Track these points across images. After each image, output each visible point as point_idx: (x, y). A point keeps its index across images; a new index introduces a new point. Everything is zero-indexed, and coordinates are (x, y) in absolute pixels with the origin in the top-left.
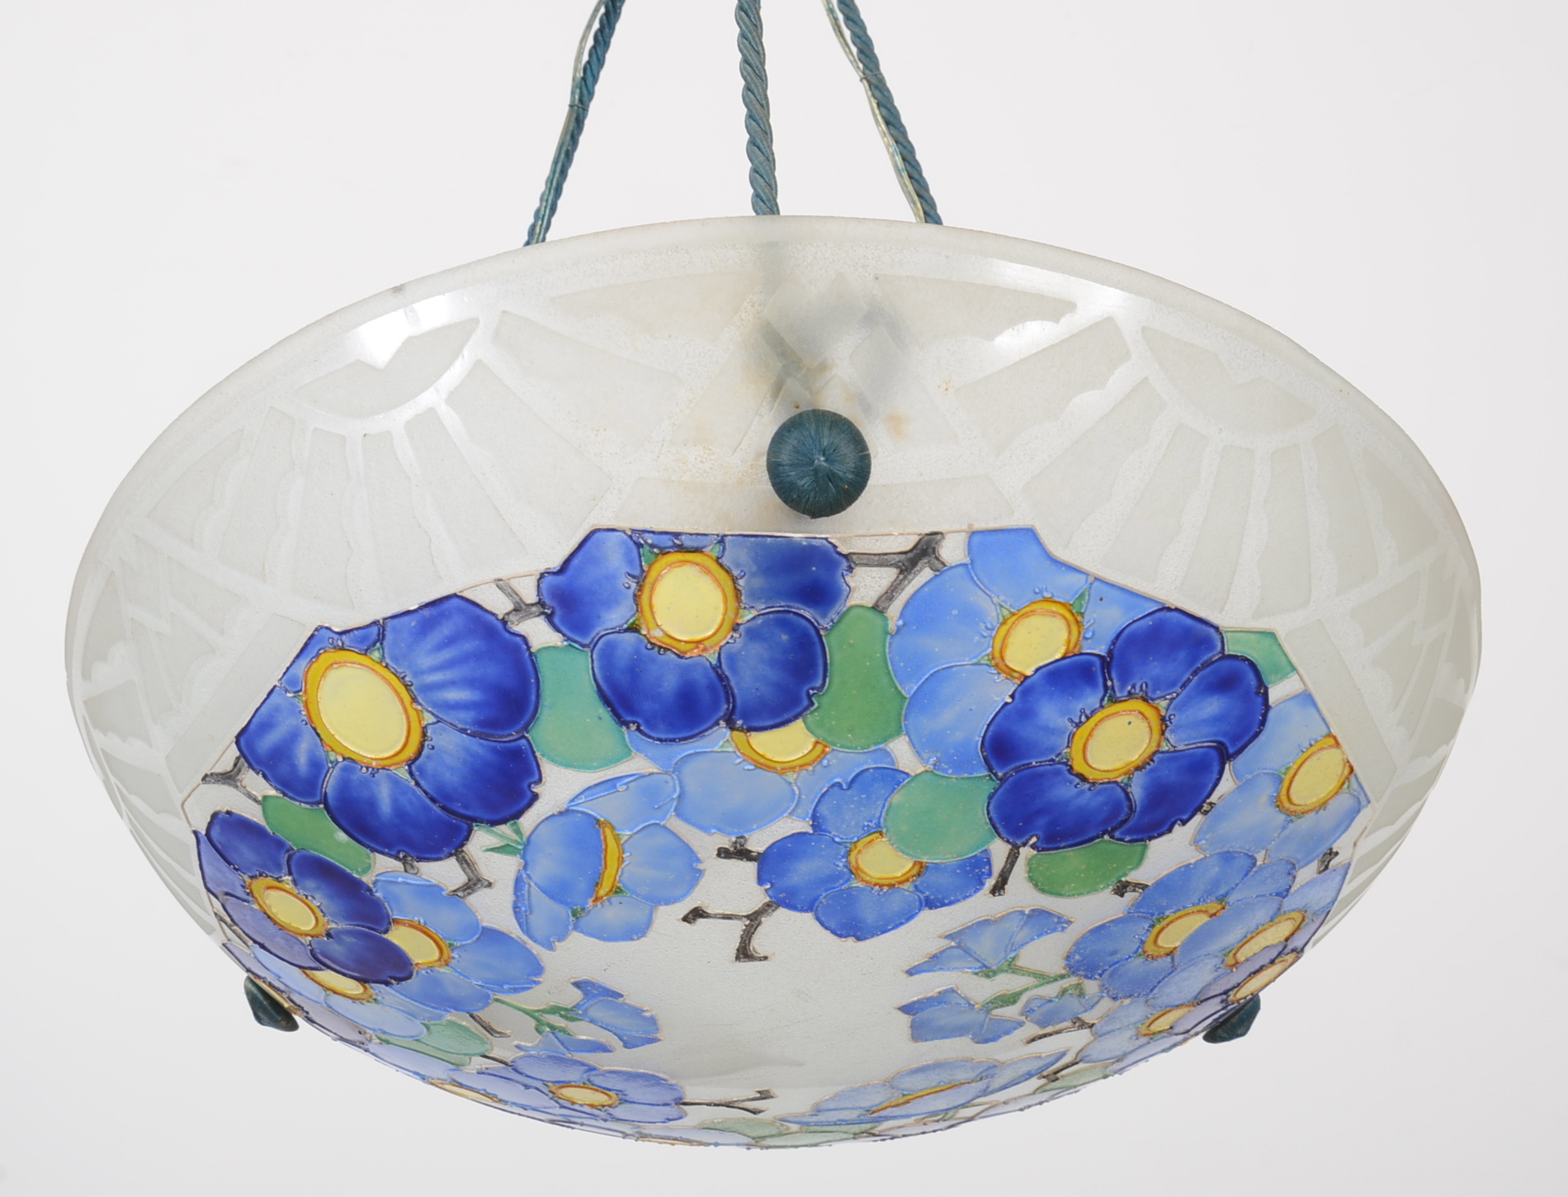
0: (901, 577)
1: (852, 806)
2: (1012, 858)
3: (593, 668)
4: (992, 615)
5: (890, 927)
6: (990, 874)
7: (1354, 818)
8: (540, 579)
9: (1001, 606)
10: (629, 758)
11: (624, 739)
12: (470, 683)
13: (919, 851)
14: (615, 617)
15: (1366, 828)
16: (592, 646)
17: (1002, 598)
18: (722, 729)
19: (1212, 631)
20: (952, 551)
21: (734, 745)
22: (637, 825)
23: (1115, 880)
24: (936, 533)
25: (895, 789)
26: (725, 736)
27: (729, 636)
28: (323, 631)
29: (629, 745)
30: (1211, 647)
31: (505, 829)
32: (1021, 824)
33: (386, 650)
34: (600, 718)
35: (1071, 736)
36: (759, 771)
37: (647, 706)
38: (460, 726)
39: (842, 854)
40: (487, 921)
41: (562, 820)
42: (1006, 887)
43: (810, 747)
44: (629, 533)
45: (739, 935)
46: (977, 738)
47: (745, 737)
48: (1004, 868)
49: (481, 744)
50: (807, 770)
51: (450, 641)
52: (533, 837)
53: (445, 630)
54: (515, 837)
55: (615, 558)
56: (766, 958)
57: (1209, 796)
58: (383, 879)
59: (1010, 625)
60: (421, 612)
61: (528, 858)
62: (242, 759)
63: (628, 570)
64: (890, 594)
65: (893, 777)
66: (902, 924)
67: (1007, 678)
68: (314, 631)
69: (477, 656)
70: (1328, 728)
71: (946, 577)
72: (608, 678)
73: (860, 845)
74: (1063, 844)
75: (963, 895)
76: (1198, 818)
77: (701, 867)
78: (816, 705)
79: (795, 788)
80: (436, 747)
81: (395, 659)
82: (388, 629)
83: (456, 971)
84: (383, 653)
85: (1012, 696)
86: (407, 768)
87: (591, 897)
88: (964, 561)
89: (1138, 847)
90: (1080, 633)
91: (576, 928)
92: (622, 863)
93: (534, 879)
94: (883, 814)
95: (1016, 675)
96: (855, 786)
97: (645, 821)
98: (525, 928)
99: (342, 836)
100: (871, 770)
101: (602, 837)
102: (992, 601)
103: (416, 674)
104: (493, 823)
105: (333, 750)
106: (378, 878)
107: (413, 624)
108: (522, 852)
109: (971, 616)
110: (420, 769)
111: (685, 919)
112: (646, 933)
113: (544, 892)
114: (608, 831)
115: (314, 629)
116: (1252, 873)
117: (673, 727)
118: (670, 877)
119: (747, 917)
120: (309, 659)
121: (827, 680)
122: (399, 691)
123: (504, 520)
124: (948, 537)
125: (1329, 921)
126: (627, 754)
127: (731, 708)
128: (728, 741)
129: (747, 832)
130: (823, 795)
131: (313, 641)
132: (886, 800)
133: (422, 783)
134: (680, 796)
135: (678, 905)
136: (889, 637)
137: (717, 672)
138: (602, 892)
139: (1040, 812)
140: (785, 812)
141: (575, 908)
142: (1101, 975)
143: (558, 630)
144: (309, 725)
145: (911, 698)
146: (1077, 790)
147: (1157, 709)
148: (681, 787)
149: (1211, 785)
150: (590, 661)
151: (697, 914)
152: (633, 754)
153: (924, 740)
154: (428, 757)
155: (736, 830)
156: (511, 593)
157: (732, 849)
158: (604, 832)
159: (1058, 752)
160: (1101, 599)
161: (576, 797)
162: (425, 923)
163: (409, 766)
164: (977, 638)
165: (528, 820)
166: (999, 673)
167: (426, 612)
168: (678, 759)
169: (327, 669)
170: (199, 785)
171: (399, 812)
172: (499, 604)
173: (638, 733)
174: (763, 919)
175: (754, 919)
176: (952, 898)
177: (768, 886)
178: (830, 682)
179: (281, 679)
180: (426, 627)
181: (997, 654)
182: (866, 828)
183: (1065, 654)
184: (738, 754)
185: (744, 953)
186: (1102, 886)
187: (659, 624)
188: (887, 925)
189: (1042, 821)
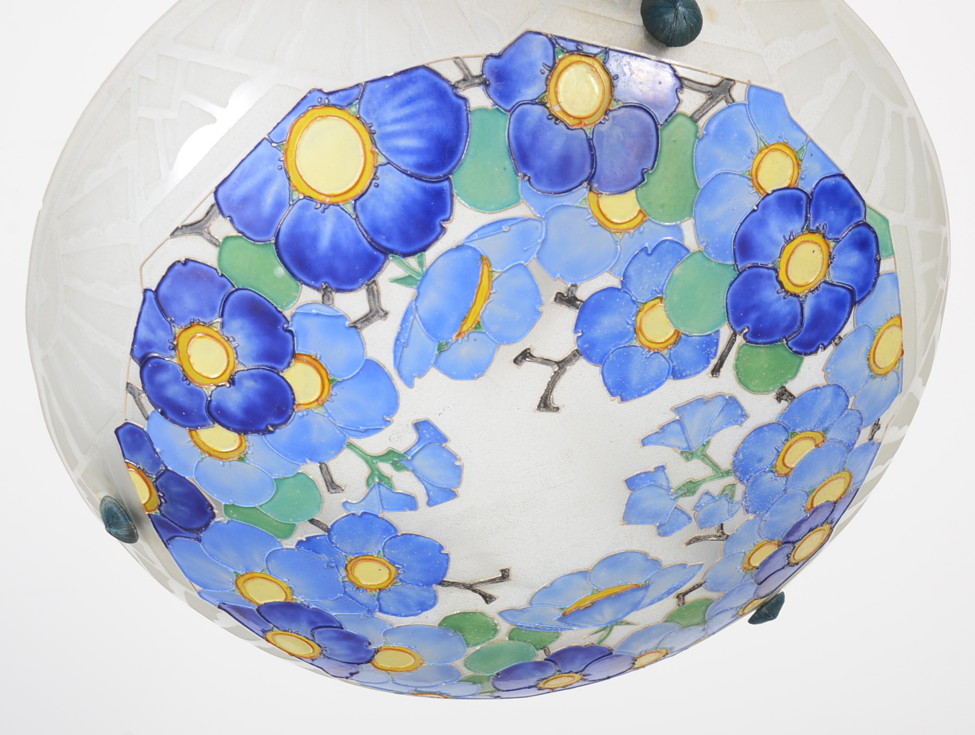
0: (709, 102)
1: (649, 271)
2: (731, 342)
3: (509, 128)
4: (755, 143)
5: (644, 392)
6: (715, 355)
7: (893, 399)
8: (485, 59)
9: (761, 139)
10: (518, 204)
11: (517, 187)
12: (420, 133)
13: (679, 321)
14: (531, 92)
15: (894, 415)
16: (512, 111)
17: (762, 134)
18: (583, 190)
19: (861, 203)
20: (738, 93)
21: (588, 203)
22: (508, 265)
23: (779, 386)
24: (731, 80)
25: (678, 262)
26: (584, 194)
27: (602, 118)
28: (315, 93)
29: (520, 192)
30: (859, 215)
31: (412, 261)
32: (742, 314)
33: (361, 107)
34: (505, 169)
35: (783, 248)
36: (599, 228)
37: (538, 163)
38: (403, 168)
39: (633, 313)
40: (372, 353)
41: (456, 255)
42: (721, 369)
43: (635, 214)
44: (550, 36)
45: (547, 382)
46: (733, 233)
47: (597, 198)
48: (724, 352)
49: (415, 184)
50: (629, 233)
51: (410, 101)
52: (431, 270)
53: (411, 91)
54: (418, 269)
55: (538, 52)
56: (558, 409)
57: (840, 331)
58: (301, 311)
59: (764, 154)
60: (395, 78)
61: (421, 291)
62: (216, 207)
63: (545, 62)
64: (702, 111)
65: (678, 249)
66: (652, 390)
67: (756, 192)
68: (308, 93)
69: (429, 112)
70: (900, 310)
71: (734, 109)
72: (517, 138)
73: (647, 307)
74: (760, 341)
75: (695, 371)
76: (831, 348)
77: (541, 309)
78: (646, 180)
79: (619, 247)
80: (380, 186)
81: (367, 113)
82: (367, 90)
83: (327, 412)
84: (359, 108)
85: (757, 206)
86: (353, 202)
87: (455, 331)
88: (745, 102)
89: (796, 359)
90: (799, 173)
91: (436, 363)
92: (488, 299)
93: (420, 311)
94: (666, 283)
95: (761, 191)
96: (655, 253)
97: (515, 262)
98: (398, 362)
99: (281, 271)
100: (668, 242)
101: (481, 272)
102: (756, 134)
103: (380, 125)
104: (405, 255)
105: (297, 190)
106: (297, 311)
107: (386, 87)
108: (419, 283)
109: (743, 139)
110: (363, 206)
111: (516, 361)
112: (484, 372)
113: (424, 325)
114: (486, 268)
115: (308, 91)
116: (843, 416)
117: (552, 183)
118: (517, 317)
119: (557, 363)
120: (298, 115)
121: (656, 163)
122: (364, 138)
123: (466, 19)
124: (737, 84)
125: (852, 506)
126: (515, 202)
127: (593, 172)
128: (585, 199)
129: (579, 281)
130: (635, 256)
131: (305, 101)
132: (670, 271)
133: (361, 217)
134: (543, 242)
135: (514, 346)
136: (697, 140)
137: (589, 143)
138: (465, 328)
139: (754, 307)
140: (607, 267)
141: (441, 342)
142: (747, 480)
143: (489, 96)
144: (283, 170)
145: (703, 189)
146: (777, 295)
147: (828, 246)
148: (546, 234)
149: (843, 322)
150: (508, 122)
151: (525, 355)
152: (521, 201)
153: (703, 226)
154: (372, 195)
155: (572, 278)
156: (463, 67)
157: (566, 295)
158: (483, 269)
159: (774, 259)
160: (812, 155)
161: (471, 235)
162: (320, 358)
163: (356, 201)
164: (745, 157)
165: (431, 255)
166: (753, 187)
167: (398, 79)
168: (549, 209)
169: (312, 121)
170: (167, 239)
171: (335, 246)
172: (453, 74)
173: (528, 184)
174: (568, 368)
175: (562, 364)
176: (688, 372)
177: (580, 334)
178: (657, 165)
179: (269, 133)
180: (397, 88)
181: (754, 173)
182: (653, 293)
183: (790, 185)
184: (590, 211)
185: (545, 404)
186: (771, 389)
187: (560, 101)
188: (643, 389)
189: (753, 316)
